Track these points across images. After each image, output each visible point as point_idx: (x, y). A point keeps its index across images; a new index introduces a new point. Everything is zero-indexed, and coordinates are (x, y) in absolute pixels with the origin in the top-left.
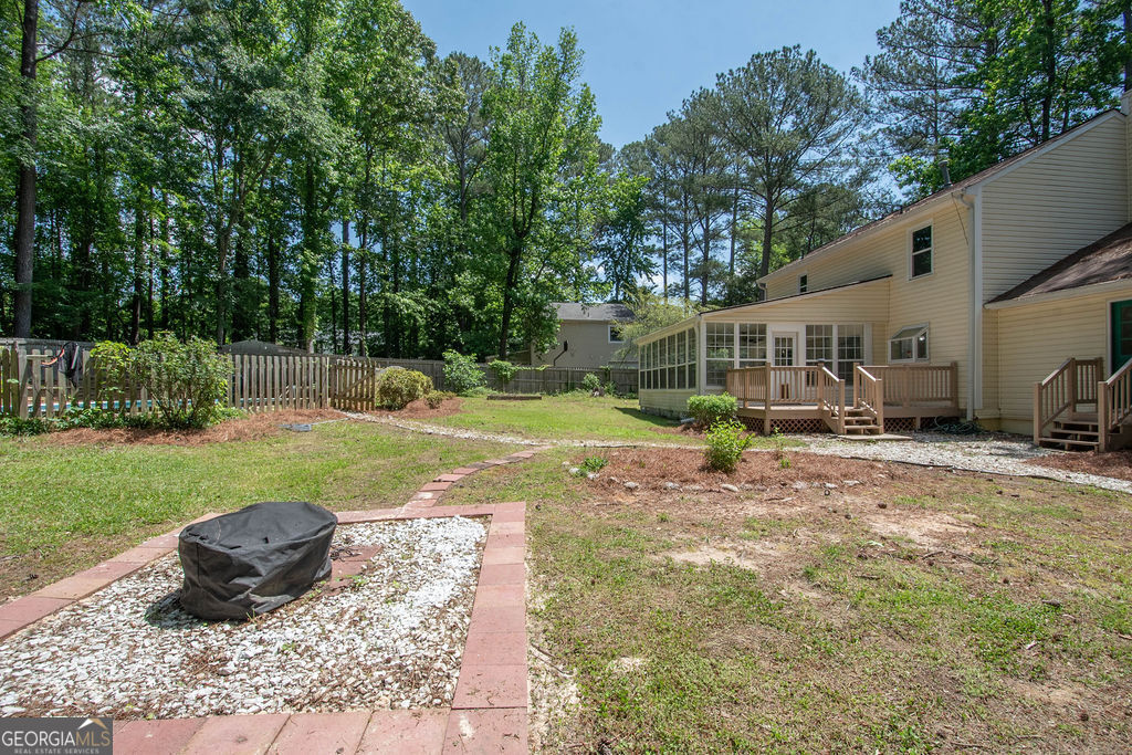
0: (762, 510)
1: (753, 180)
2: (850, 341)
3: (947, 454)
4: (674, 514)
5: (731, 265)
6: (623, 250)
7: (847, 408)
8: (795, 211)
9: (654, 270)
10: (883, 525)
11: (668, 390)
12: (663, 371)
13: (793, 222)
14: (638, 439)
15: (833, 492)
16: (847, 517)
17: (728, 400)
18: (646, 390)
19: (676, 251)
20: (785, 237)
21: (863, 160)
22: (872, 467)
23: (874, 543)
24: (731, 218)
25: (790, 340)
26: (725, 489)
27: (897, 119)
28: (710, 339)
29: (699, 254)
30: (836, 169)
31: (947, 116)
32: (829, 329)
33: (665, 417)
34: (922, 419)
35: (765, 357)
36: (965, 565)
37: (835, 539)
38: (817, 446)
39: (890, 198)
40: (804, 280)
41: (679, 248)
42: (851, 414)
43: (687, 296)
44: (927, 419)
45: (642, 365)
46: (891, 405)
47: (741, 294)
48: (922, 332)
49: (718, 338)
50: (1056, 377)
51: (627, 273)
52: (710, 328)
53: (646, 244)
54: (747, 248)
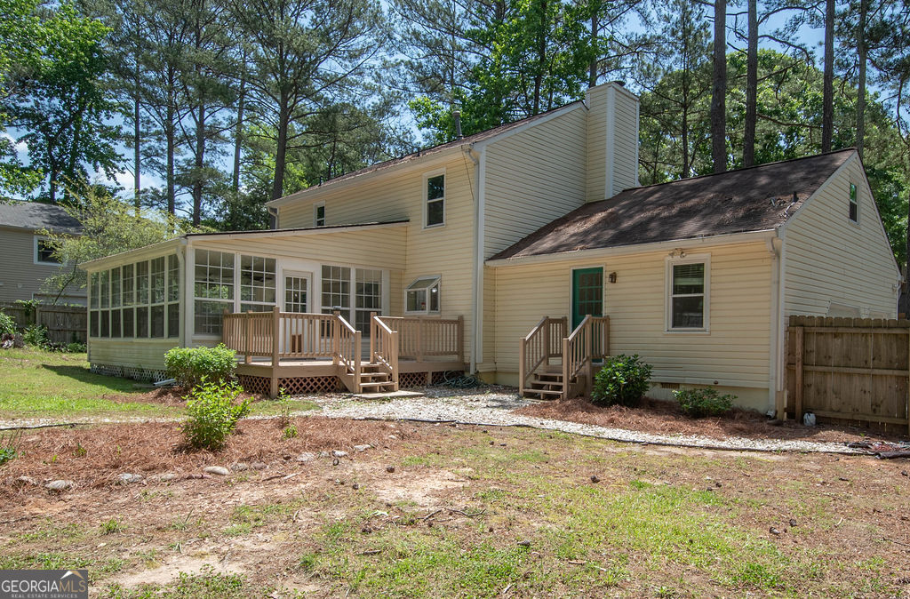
0: (259, 494)
1: (263, 75)
2: (369, 287)
3: (453, 409)
4: (128, 520)
5: (236, 178)
6: (64, 125)
7: (363, 363)
8: (314, 128)
9: (121, 165)
10: (390, 491)
11: (135, 340)
12: (116, 313)
13: (311, 140)
14: (79, 414)
15: (343, 460)
16: (355, 487)
17: (223, 354)
18: (99, 339)
19: (154, 143)
20: (302, 157)
21: (386, 89)
22: (384, 428)
23: (380, 513)
24: (235, 116)
25: (304, 281)
26: (210, 472)
27: (419, 55)
28: (200, 271)
29: (191, 155)
30: (359, 91)
31: (462, 67)
32: (346, 272)
33: (131, 378)
34: (433, 373)
35: (274, 300)
36: (460, 520)
37: (340, 515)
38: (332, 408)
39: (411, 138)
40: (321, 211)
41: (159, 140)
42: (367, 370)
43: (171, 209)
44: (437, 373)
45: (94, 302)
46: (407, 359)
47: (244, 218)
48: (434, 284)
49: (212, 272)
50: (535, 333)
51: (73, 160)
52: (200, 257)
53: (106, 122)
54: (256, 160)
